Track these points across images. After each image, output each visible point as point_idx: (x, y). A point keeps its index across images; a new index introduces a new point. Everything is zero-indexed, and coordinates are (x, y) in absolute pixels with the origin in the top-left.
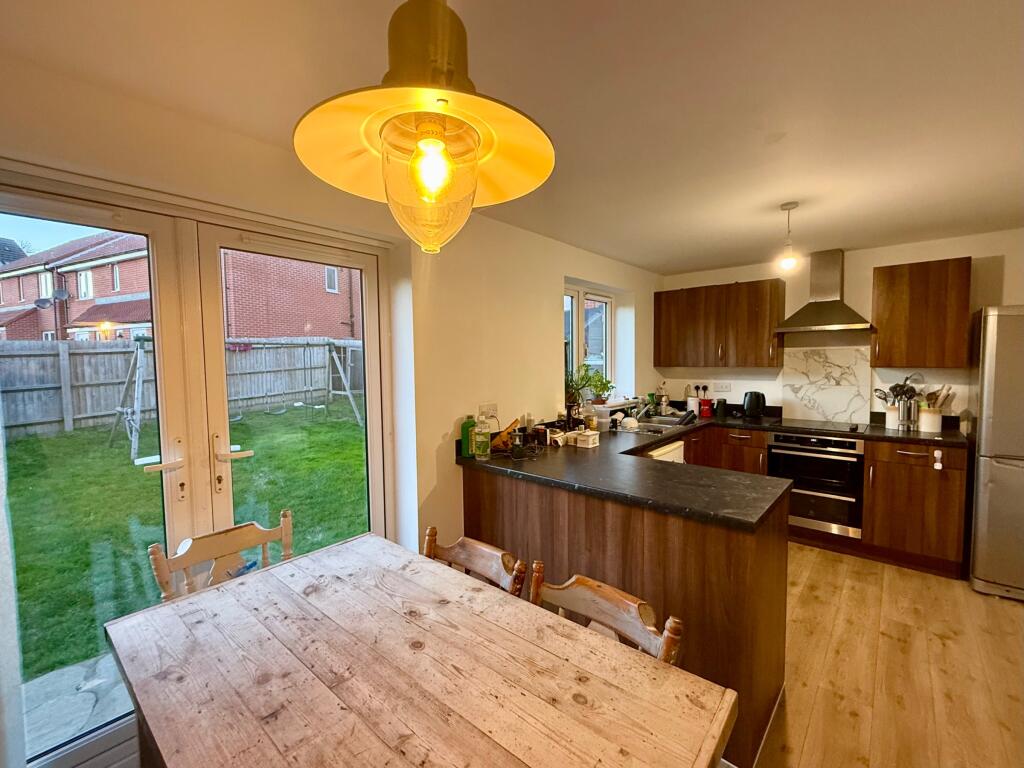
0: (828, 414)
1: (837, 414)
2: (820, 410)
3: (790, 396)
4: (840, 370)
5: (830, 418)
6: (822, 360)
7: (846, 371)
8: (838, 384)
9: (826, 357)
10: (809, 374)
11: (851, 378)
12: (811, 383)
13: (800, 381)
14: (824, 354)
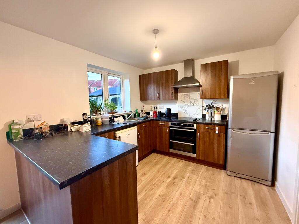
0: (191, 115)
1: (193, 115)
2: (189, 114)
3: (180, 109)
4: (194, 100)
5: (191, 116)
6: (189, 97)
7: (196, 100)
8: (193, 105)
9: (190, 96)
10: (185, 102)
11: (197, 103)
12: (186, 105)
13: (183, 104)
14: (189, 95)
